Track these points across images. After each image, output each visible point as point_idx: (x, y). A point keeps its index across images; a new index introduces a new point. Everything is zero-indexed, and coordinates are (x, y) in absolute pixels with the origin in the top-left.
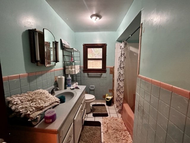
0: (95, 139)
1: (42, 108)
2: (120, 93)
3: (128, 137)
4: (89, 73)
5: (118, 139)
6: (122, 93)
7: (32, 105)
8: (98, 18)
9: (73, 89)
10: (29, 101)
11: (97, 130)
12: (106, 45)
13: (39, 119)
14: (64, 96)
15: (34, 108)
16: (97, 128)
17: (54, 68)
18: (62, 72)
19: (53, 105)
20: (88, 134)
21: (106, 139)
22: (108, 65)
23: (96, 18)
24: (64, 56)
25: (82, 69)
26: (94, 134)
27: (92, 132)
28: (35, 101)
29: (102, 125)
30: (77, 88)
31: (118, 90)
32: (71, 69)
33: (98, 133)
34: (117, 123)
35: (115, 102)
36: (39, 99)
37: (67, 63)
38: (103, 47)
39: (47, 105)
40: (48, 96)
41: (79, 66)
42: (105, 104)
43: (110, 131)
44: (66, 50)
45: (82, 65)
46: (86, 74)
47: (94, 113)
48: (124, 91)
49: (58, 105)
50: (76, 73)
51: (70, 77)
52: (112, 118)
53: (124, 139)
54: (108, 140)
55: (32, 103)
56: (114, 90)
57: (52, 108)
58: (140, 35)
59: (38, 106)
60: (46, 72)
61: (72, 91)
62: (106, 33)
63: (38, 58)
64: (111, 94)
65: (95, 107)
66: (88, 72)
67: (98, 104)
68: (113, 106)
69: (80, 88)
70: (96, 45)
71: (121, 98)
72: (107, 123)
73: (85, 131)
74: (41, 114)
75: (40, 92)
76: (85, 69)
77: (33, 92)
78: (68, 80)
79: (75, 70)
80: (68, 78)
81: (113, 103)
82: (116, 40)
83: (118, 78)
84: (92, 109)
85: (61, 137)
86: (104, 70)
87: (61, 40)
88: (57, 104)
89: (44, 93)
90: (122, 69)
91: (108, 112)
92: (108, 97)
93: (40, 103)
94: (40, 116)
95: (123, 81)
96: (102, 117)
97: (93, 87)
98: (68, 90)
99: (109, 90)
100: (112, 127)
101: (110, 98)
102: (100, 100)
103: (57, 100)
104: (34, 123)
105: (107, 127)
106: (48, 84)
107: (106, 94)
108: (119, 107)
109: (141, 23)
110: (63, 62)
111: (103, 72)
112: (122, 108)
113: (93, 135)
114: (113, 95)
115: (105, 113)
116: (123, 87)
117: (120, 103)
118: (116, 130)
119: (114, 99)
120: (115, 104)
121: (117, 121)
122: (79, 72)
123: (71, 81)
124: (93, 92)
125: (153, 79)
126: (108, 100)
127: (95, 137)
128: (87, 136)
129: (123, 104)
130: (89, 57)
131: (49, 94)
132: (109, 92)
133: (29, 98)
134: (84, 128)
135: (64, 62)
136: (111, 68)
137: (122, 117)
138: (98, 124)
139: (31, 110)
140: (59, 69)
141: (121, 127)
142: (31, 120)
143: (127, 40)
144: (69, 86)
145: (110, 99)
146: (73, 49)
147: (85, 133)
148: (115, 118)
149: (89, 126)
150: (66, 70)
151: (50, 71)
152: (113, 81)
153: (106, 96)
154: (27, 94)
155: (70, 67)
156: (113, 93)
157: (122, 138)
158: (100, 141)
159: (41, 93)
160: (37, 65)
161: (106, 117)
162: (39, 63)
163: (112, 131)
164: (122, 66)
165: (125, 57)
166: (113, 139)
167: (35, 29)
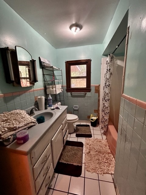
0: (76, 159)
1: (15, 128)
2: (105, 113)
3: (111, 160)
4: (73, 93)
5: (100, 161)
6: (107, 114)
7: (6, 125)
8: (78, 29)
9: (53, 109)
10: (4, 121)
11: (78, 151)
12: (91, 61)
13: (11, 140)
14: (43, 116)
15: (6, 129)
16: (79, 148)
17: (33, 88)
18: (43, 92)
19: (29, 126)
20: (69, 154)
21: (87, 160)
22: (93, 83)
23: (76, 29)
24: (44, 75)
25: (65, 88)
26: (75, 154)
27: (73, 152)
28: (9, 121)
29: (84, 146)
30: (57, 108)
31: (103, 111)
32: (53, 89)
33: (79, 154)
34: (100, 145)
35: (100, 123)
36: (14, 119)
37: (48, 82)
38: (88, 63)
39: (21, 126)
40: (24, 117)
41: (61, 85)
42: (90, 124)
43: (92, 153)
44: (46, 68)
45: (65, 84)
46: (69, 93)
47: (77, 133)
48: (109, 111)
49: (35, 125)
50: (57, 93)
51: (50, 97)
52: (96, 139)
53: (107, 162)
54: (89, 161)
55: (6, 123)
56: (99, 110)
57: (27, 129)
58: (126, 44)
59: (11, 127)
60: (25, 93)
61: (52, 112)
62: (90, 47)
63: (13, 78)
64: (96, 114)
65: (79, 127)
66: (71, 91)
67: (82, 125)
68: (99, 127)
69: (60, 108)
70: (79, 62)
71: (106, 119)
72: (89, 144)
73: (67, 151)
74: (14, 135)
75: (16, 113)
76: (69, 88)
77: (9, 112)
78: (49, 100)
79: (56, 90)
80: (48, 98)
81: (99, 124)
82: (102, 54)
83: (103, 97)
84: (76, 129)
85: (33, 158)
86: (88, 89)
87: (39, 58)
88: (33, 124)
89: (20, 114)
90: (107, 87)
91: (92, 133)
92: (93, 118)
93: (14, 123)
94: (13, 136)
95: (108, 101)
96: (85, 138)
97: (77, 107)
98: (49, 110)
99: (94, 110)
100: (95, 149)
101: (95, 118)
102: (84, 121)
103: (33, 121)
104: (5, 143)
105: (89, 148)
106: (28, 104)
107: (91, 114)
108: (104, 129)
109: (128, 26)
110: (43, 81)
111: (87, 91)
112: (107, 130)
113: (74, 156)
114: (98, 116)
115: (88, 134)
116: (109, 108)
117: (105, 125)
118: (99, 152)
119: (99, 120)
120: (100, 125)
121: (100, 143)
122: (61, 92)
123: (51, 101)
124: (77, 112)
125: (137, 99)
126: (92, 121)
127: (75, 158)
128: (69, 155)
129: (108, 126)
130: (72, 75)
131: (26, 115)
132: (95, 112)
133: (4, 119)
134: (66, 148)
135: (45, 81)
136: (96, 87)
137: (107, 139)
138: (81, 145)
139: (3, 130)
140: (40, 88)
141: (105, 150)
142: (2, 141)
143: (114, 52)
144: (50, 106)
145: (94, 120)
146: (52, 67)
147: (67, 153)
148: (99, 140)
149: (71, 146)
150: (47, 90)
151: (29, 91)
152: (99, 101)
153: (91, 116)
154: (3, 115)
155: (51, 86)
156: (99, 114)
157: (104, 161)
158: (80, 161)
159: (18, 113)
160: (14, 86)
161: (89, 138)
162: (15, 83)
163: (94, 153)
164: (107, 84)
165: (111, 74)
166: (94, 161)
167: (8, 47)
